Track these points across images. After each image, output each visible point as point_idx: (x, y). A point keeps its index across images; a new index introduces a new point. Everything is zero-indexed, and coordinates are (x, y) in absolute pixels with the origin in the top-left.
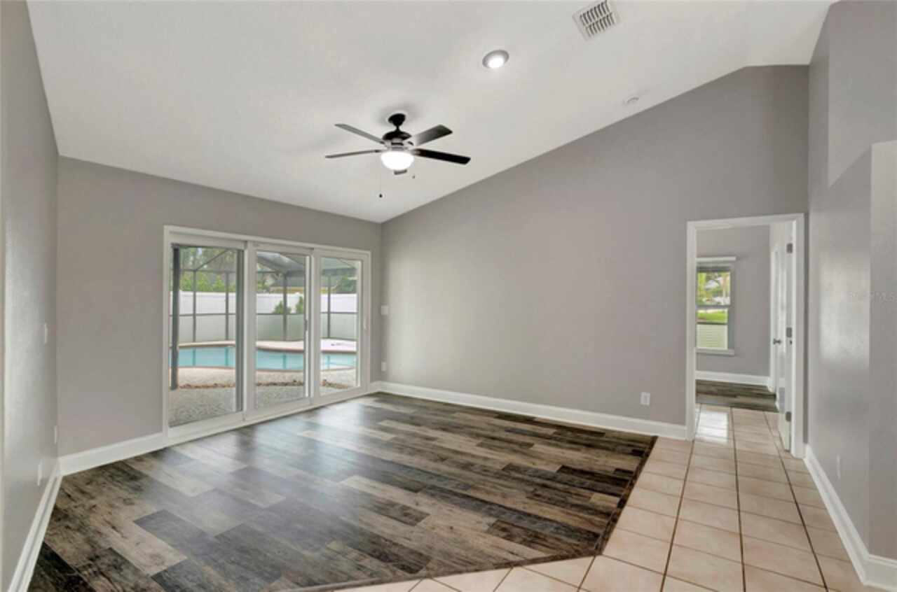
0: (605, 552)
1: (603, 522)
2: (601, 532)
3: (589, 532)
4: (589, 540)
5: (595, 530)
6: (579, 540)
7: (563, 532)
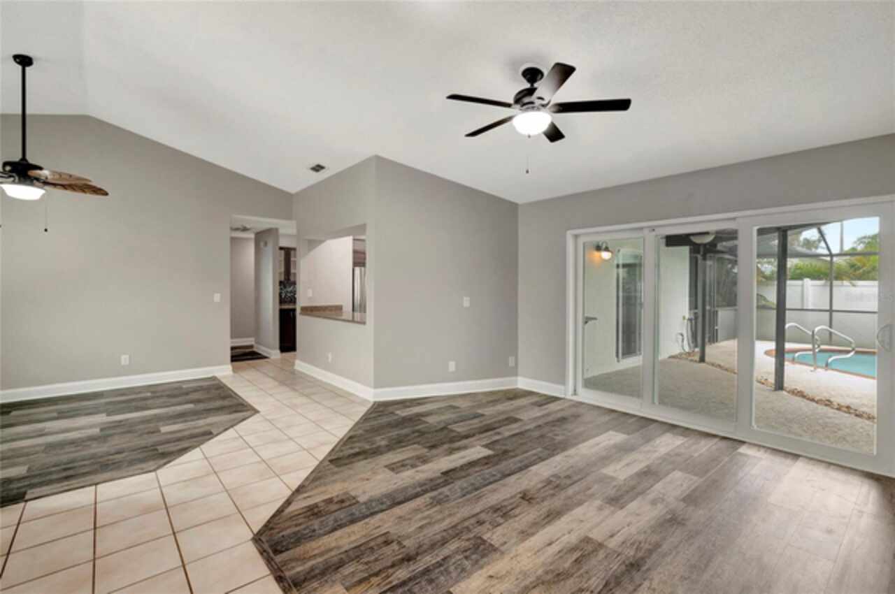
0: (251, 543)
1: (289, 570)
2: (279, 558)
3: (287, 550)
4: (277, 543)
5: (285, 556)
6: (283, 536)
7: (305, 532)
